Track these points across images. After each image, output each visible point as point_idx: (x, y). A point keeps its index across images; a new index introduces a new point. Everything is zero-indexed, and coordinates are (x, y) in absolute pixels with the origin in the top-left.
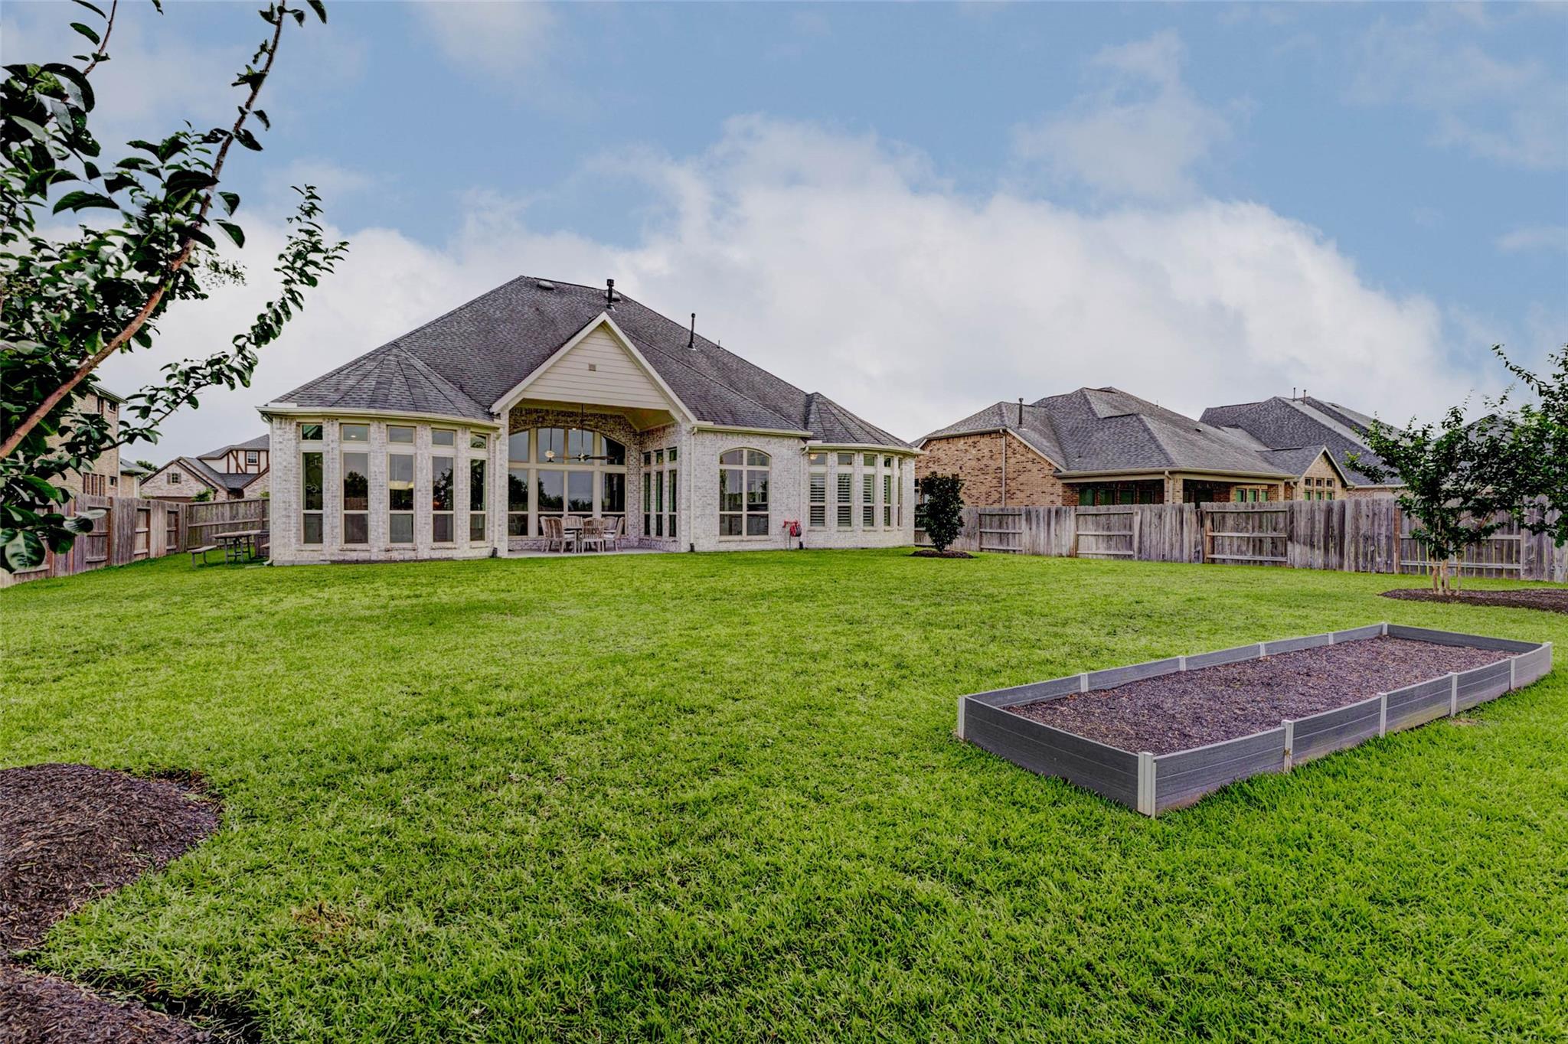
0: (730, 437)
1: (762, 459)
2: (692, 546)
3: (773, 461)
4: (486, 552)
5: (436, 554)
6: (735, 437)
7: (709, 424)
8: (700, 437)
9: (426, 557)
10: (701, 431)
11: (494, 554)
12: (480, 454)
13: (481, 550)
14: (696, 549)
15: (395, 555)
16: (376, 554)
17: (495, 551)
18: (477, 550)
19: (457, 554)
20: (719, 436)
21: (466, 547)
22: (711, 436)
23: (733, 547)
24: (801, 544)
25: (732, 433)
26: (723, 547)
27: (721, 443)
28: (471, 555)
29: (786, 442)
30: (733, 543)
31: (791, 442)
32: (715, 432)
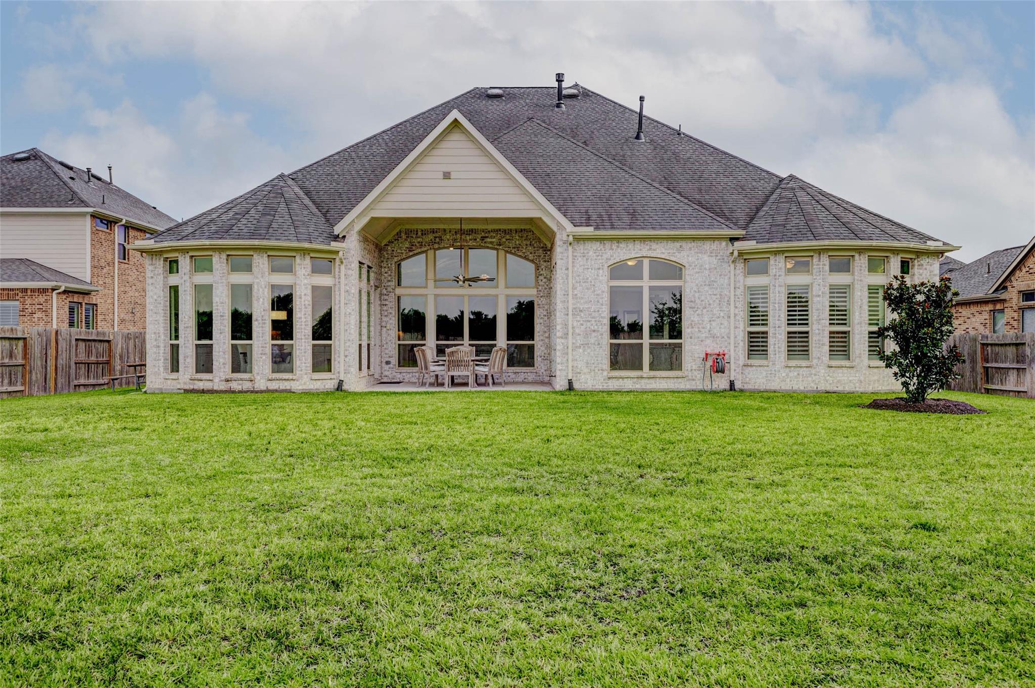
0: (622, 245)
1: (675, 270)
2: (570, 383)
3: (687, 273)
4: (331, 385)
5: (274, 386)
6: (631, 246)
7: (589, 231)
8: (581, 248)
9: (263, 388)
10: (579, 239)
11: (339, 387)
12: (324, 281)
13: (326, 381)
14: (576, 386)
15: (235, 386)
16: (219, 385)
17: (341, 383)
18: (319, 383)
19: (296, 386)
20: (608, 244)
21: (306, 379)
22: (597, 245)
23: (628, 385)
24: (732, 384)
25: (618, 239)
26: (613, 385)
27: (609, 253)
28: (311, 387)
29: (708, 246)
30: (627, 380)
31: (715, 245)
32: (601, 240)
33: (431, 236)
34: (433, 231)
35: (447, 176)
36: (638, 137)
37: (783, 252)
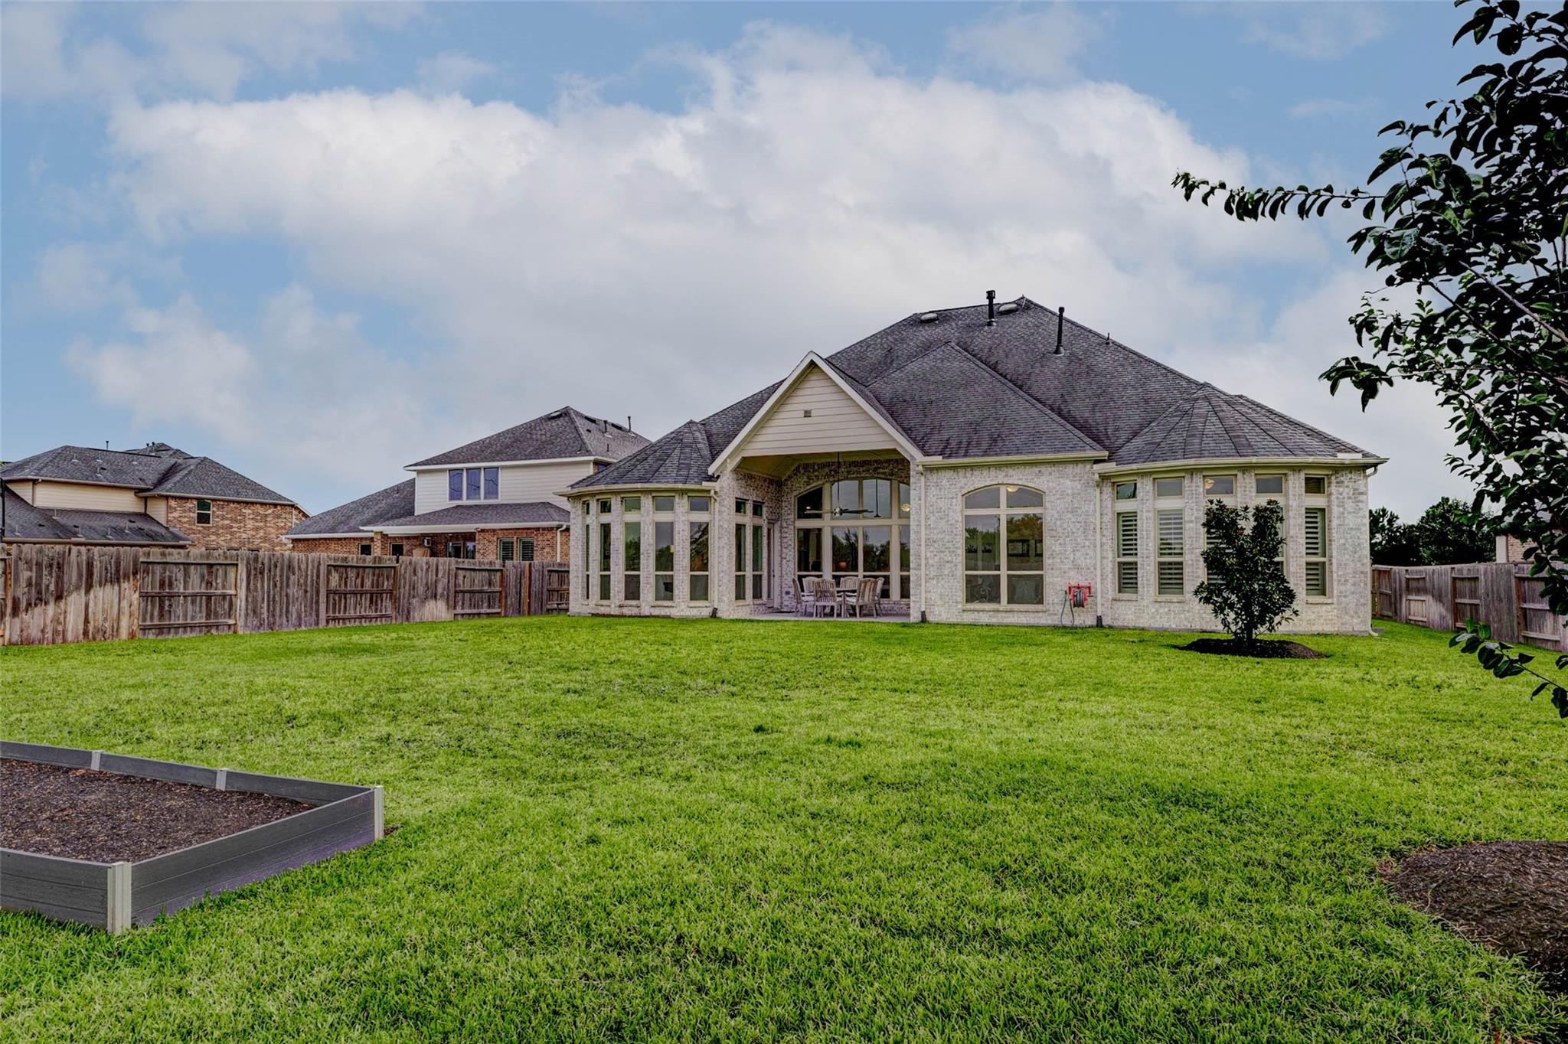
0: (977, 473)
1: (1035, 497)
2: (923, 614)
3: (1046, 499)
4: (706, 612)
5: (656, 612)
6: (985, 472)
7: (937, 460)
8: (934, 478)
9: (648, 614)
10: (929, 469)
11: (714, 614)
12: (701, 517)
13: (701, 609)
14: (930, 618)
15: (626, 611)
16: (615, 611)
17: (715, 610)
18: (695, 610)
19: (674, 612)
20: (961, 472)
21: (683, 606)
22: (950, 474)
23: (984, 618)
24: (1099, 619)
25: (972, 467)
26: (968, 618)
27: (963, 481)
28: (688, 613)
29: (1070, 469)
30: (984, 613)
31: (1079, 469)
32: (954, 468)
33: (827, 470)
34: (828, 464)
35: (807, 414)
36: (1057, 352)
37: (1151, 473)
